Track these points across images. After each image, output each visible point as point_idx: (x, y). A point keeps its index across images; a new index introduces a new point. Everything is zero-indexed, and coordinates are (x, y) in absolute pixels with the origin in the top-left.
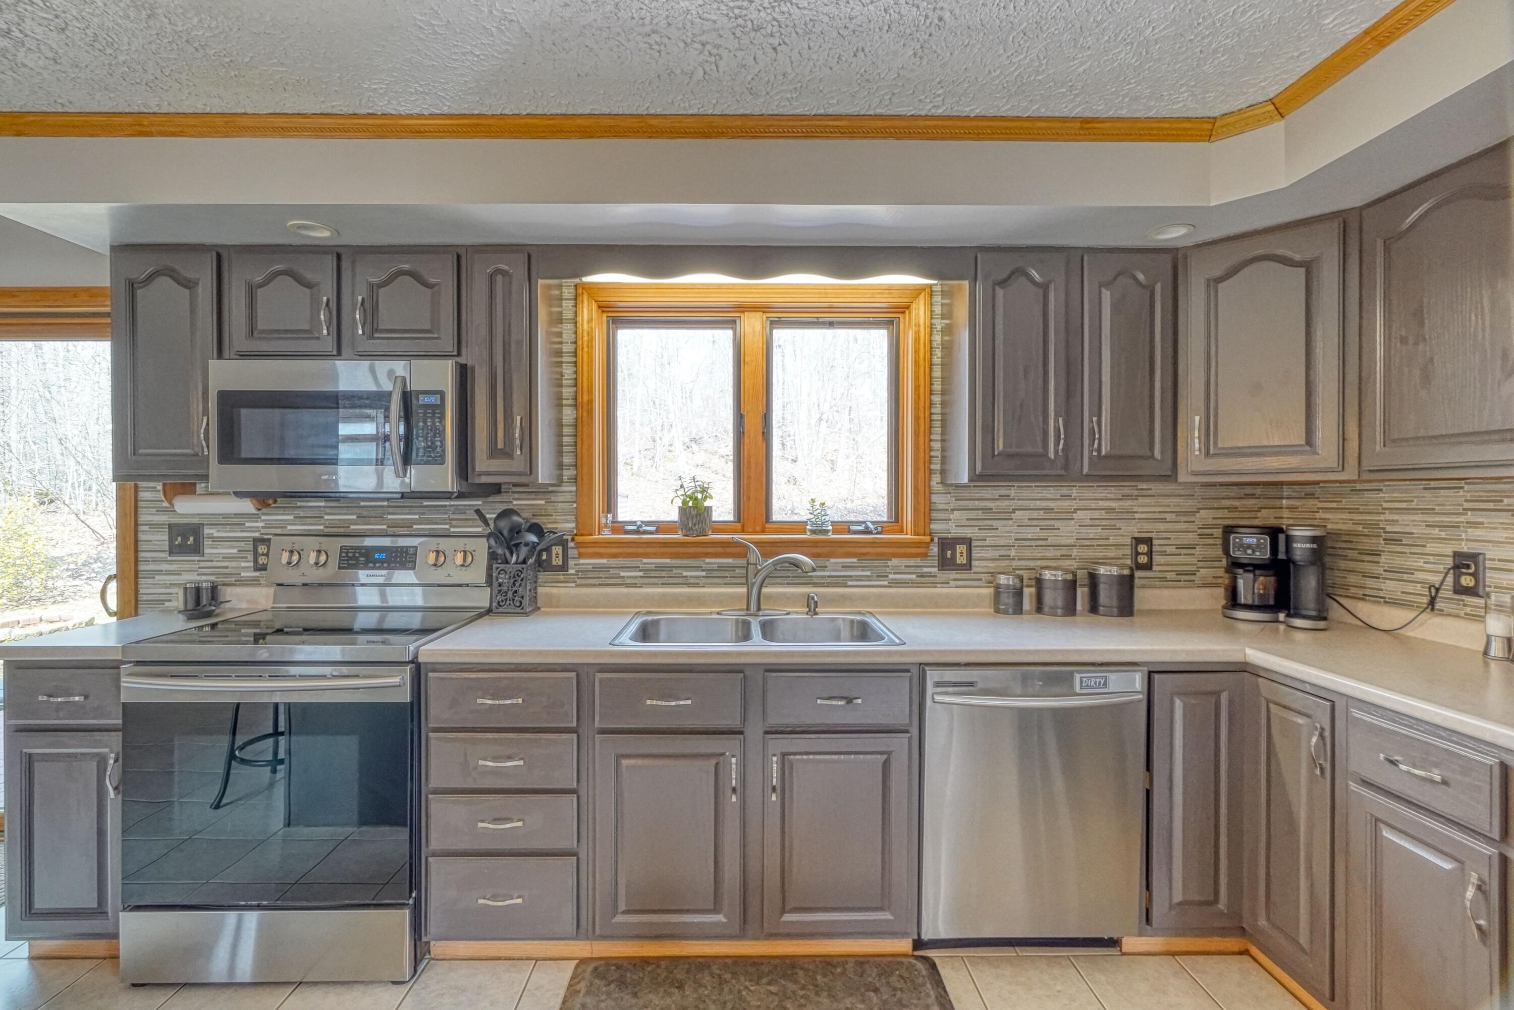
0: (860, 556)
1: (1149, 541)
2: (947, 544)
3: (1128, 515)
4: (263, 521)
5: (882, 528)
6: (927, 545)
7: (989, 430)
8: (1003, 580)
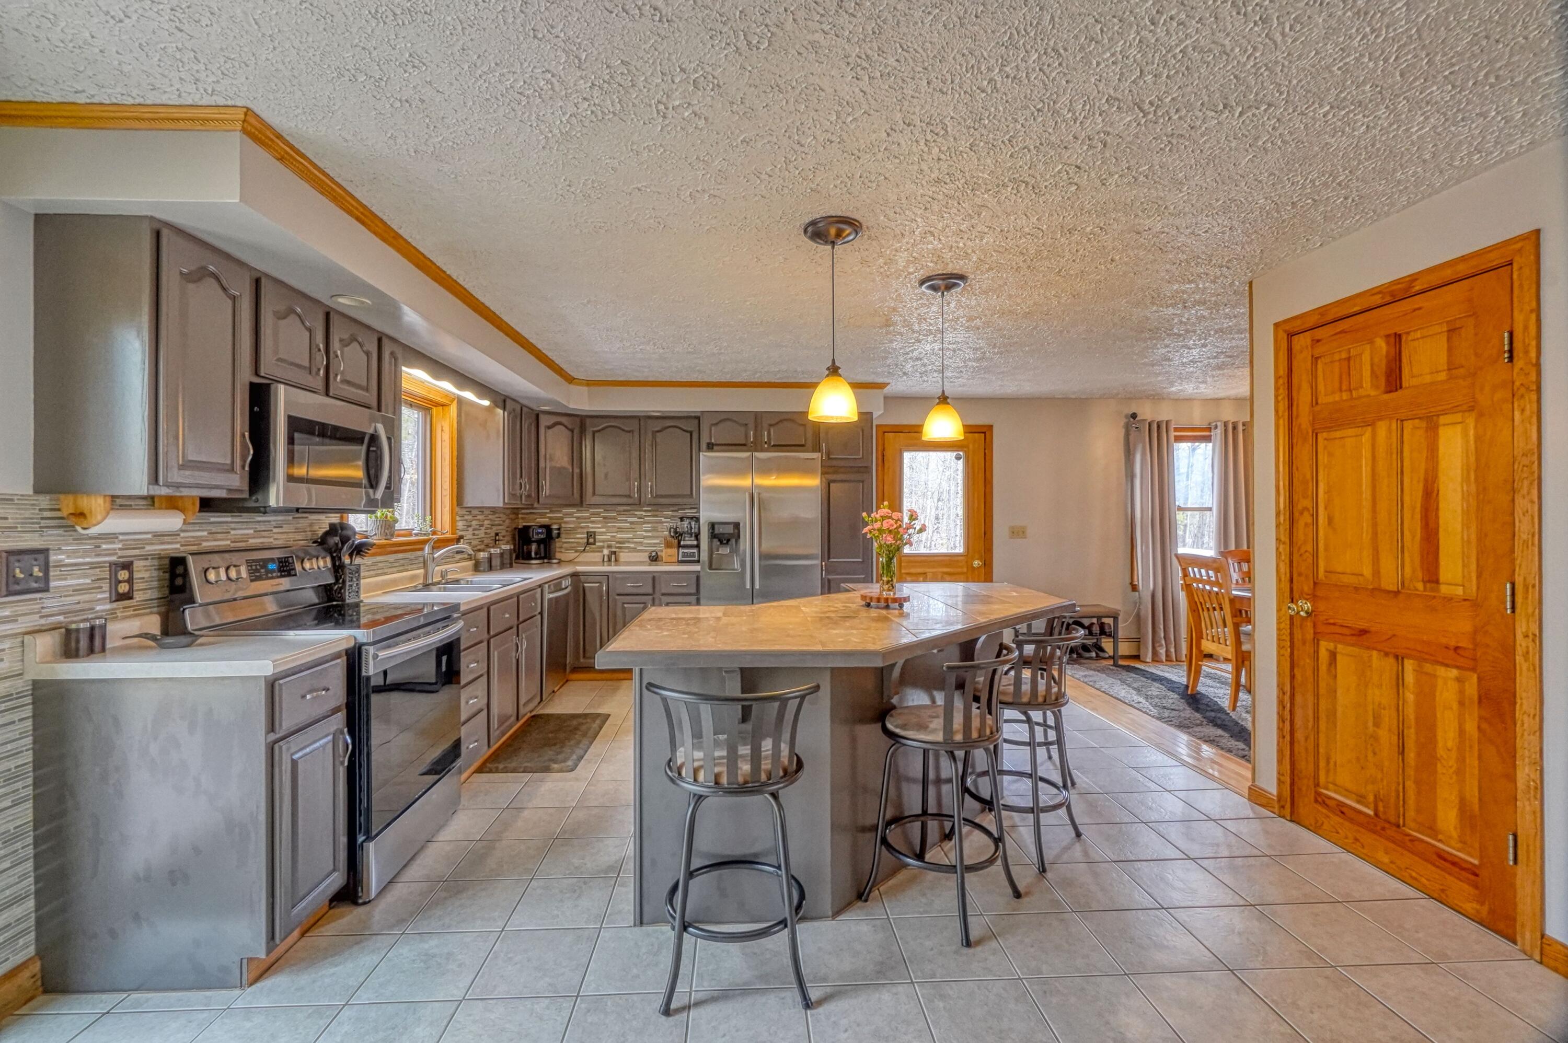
4: (122, 541)
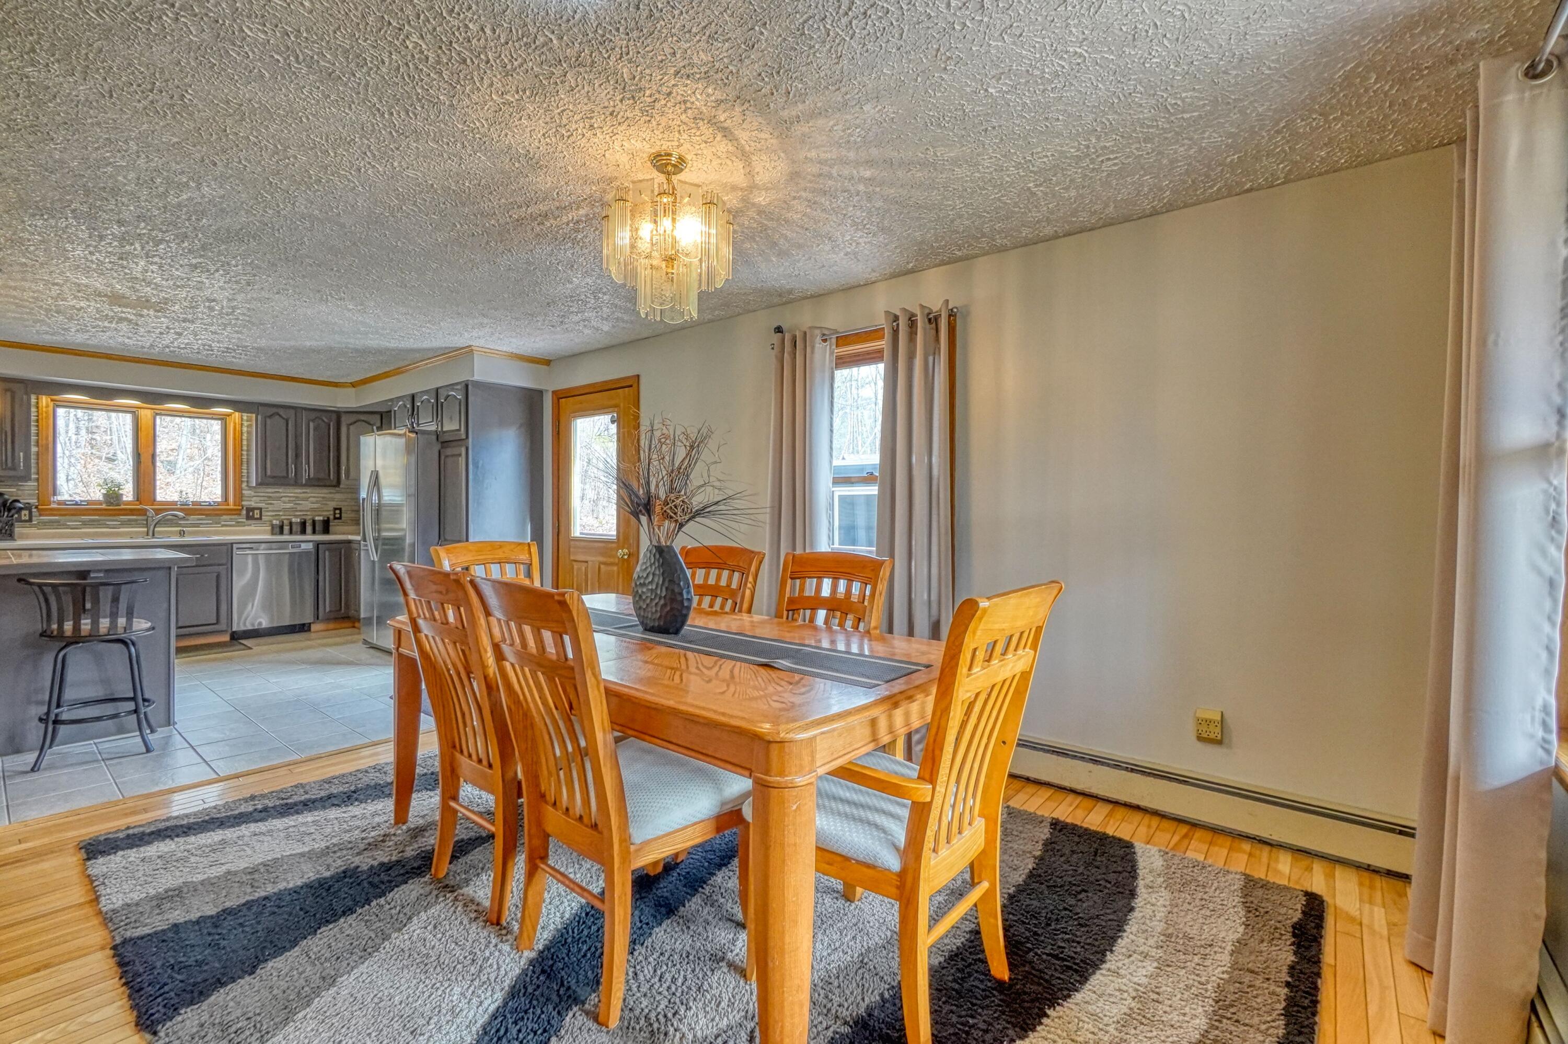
0: (207, 515)
1: (340, 509)
2: (250, 510)
3: (333, 500)
5: (218, 504)
6: (241, 510)
7: (265, 468)
8: (275, 522)
